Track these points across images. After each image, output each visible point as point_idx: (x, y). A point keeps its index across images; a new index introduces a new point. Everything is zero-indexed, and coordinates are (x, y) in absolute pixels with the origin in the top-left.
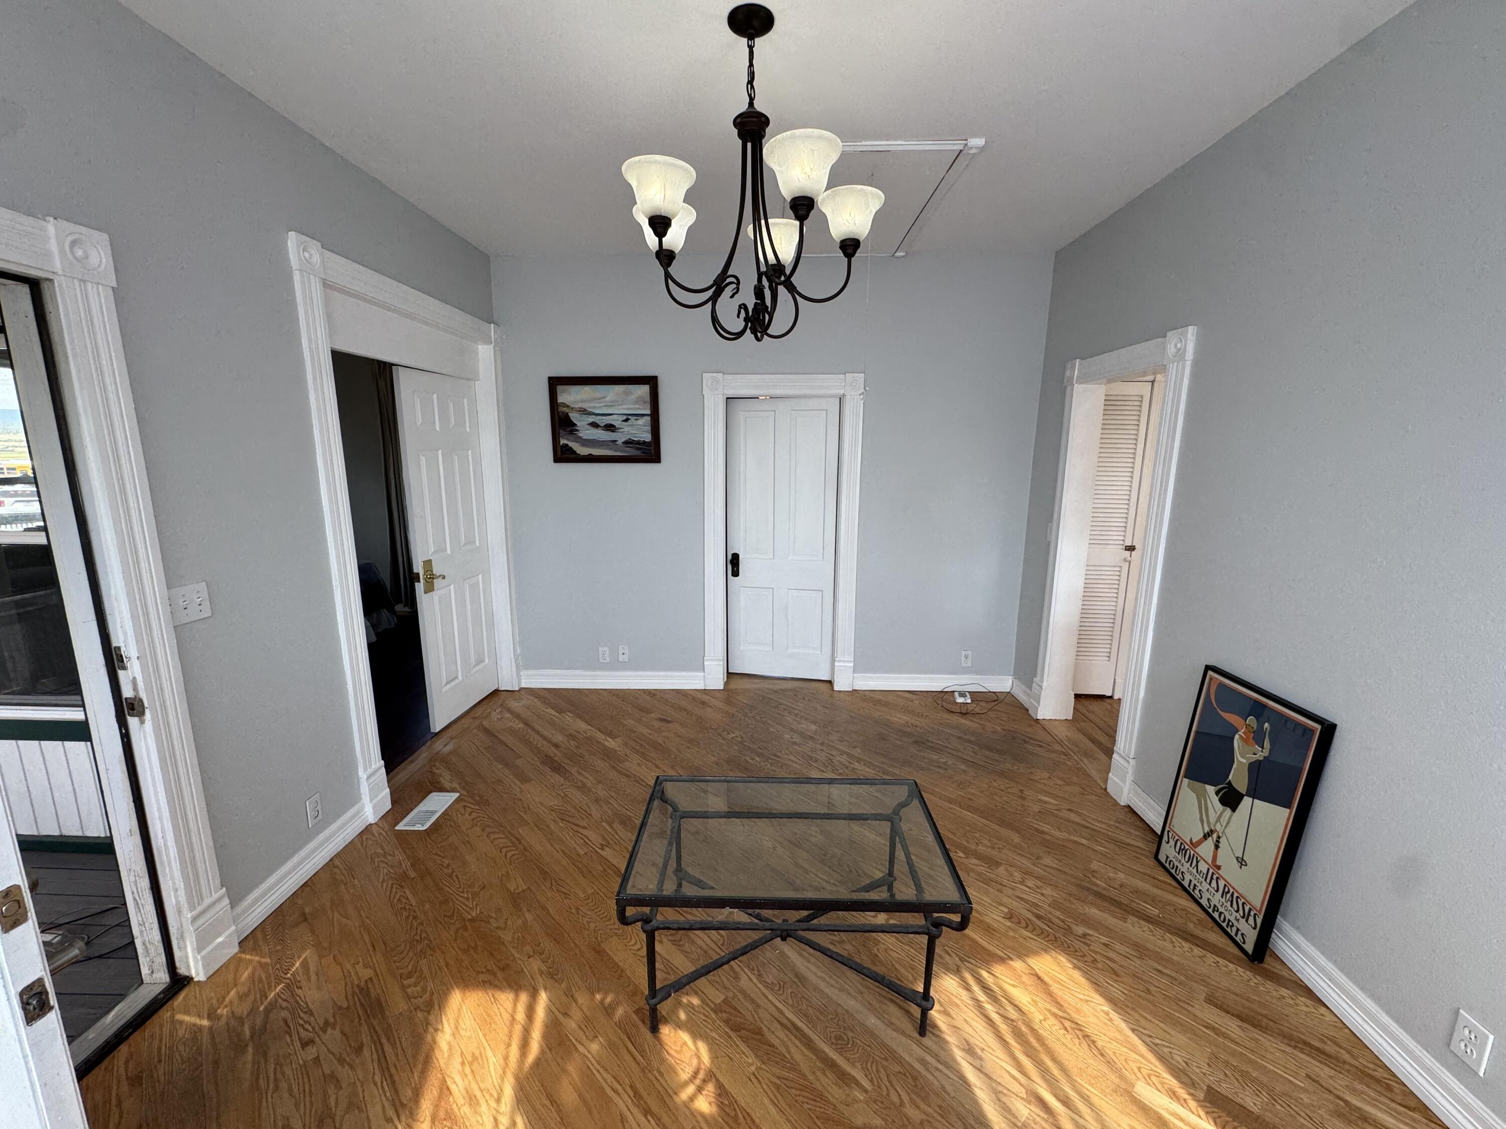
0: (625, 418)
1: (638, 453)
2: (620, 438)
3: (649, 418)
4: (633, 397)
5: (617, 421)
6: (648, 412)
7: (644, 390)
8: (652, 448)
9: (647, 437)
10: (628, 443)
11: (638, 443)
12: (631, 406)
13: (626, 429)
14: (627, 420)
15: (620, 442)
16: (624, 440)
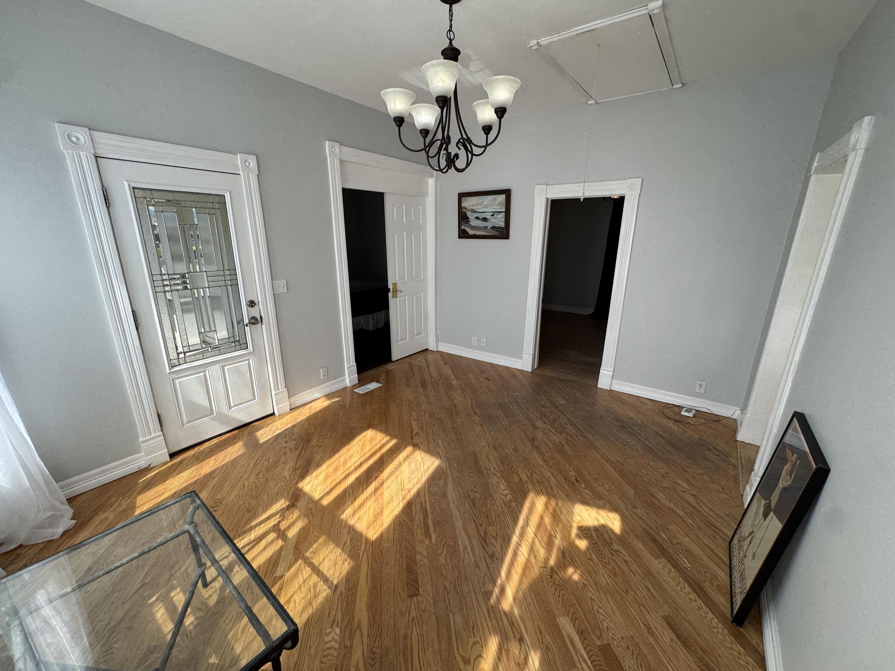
0: (492, 214)
1: (497, 233)
2: (489, 225)
3: (504, 214)
4: (497, 202)
5: (488, 216)
6: (504, 210)
7: (502, 197)
8: (505, 231)
9: (502, 225)
10: (493, 228)
11: (498, 228)
12: (496, 207)
13: (492, 220)
14: (493, 215)
15: (489, 228)
16: (491, 226)
